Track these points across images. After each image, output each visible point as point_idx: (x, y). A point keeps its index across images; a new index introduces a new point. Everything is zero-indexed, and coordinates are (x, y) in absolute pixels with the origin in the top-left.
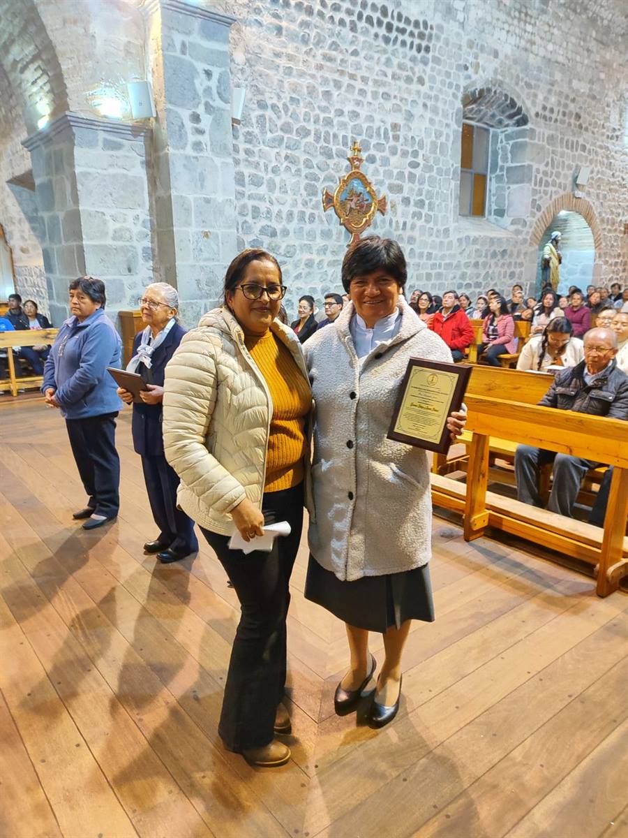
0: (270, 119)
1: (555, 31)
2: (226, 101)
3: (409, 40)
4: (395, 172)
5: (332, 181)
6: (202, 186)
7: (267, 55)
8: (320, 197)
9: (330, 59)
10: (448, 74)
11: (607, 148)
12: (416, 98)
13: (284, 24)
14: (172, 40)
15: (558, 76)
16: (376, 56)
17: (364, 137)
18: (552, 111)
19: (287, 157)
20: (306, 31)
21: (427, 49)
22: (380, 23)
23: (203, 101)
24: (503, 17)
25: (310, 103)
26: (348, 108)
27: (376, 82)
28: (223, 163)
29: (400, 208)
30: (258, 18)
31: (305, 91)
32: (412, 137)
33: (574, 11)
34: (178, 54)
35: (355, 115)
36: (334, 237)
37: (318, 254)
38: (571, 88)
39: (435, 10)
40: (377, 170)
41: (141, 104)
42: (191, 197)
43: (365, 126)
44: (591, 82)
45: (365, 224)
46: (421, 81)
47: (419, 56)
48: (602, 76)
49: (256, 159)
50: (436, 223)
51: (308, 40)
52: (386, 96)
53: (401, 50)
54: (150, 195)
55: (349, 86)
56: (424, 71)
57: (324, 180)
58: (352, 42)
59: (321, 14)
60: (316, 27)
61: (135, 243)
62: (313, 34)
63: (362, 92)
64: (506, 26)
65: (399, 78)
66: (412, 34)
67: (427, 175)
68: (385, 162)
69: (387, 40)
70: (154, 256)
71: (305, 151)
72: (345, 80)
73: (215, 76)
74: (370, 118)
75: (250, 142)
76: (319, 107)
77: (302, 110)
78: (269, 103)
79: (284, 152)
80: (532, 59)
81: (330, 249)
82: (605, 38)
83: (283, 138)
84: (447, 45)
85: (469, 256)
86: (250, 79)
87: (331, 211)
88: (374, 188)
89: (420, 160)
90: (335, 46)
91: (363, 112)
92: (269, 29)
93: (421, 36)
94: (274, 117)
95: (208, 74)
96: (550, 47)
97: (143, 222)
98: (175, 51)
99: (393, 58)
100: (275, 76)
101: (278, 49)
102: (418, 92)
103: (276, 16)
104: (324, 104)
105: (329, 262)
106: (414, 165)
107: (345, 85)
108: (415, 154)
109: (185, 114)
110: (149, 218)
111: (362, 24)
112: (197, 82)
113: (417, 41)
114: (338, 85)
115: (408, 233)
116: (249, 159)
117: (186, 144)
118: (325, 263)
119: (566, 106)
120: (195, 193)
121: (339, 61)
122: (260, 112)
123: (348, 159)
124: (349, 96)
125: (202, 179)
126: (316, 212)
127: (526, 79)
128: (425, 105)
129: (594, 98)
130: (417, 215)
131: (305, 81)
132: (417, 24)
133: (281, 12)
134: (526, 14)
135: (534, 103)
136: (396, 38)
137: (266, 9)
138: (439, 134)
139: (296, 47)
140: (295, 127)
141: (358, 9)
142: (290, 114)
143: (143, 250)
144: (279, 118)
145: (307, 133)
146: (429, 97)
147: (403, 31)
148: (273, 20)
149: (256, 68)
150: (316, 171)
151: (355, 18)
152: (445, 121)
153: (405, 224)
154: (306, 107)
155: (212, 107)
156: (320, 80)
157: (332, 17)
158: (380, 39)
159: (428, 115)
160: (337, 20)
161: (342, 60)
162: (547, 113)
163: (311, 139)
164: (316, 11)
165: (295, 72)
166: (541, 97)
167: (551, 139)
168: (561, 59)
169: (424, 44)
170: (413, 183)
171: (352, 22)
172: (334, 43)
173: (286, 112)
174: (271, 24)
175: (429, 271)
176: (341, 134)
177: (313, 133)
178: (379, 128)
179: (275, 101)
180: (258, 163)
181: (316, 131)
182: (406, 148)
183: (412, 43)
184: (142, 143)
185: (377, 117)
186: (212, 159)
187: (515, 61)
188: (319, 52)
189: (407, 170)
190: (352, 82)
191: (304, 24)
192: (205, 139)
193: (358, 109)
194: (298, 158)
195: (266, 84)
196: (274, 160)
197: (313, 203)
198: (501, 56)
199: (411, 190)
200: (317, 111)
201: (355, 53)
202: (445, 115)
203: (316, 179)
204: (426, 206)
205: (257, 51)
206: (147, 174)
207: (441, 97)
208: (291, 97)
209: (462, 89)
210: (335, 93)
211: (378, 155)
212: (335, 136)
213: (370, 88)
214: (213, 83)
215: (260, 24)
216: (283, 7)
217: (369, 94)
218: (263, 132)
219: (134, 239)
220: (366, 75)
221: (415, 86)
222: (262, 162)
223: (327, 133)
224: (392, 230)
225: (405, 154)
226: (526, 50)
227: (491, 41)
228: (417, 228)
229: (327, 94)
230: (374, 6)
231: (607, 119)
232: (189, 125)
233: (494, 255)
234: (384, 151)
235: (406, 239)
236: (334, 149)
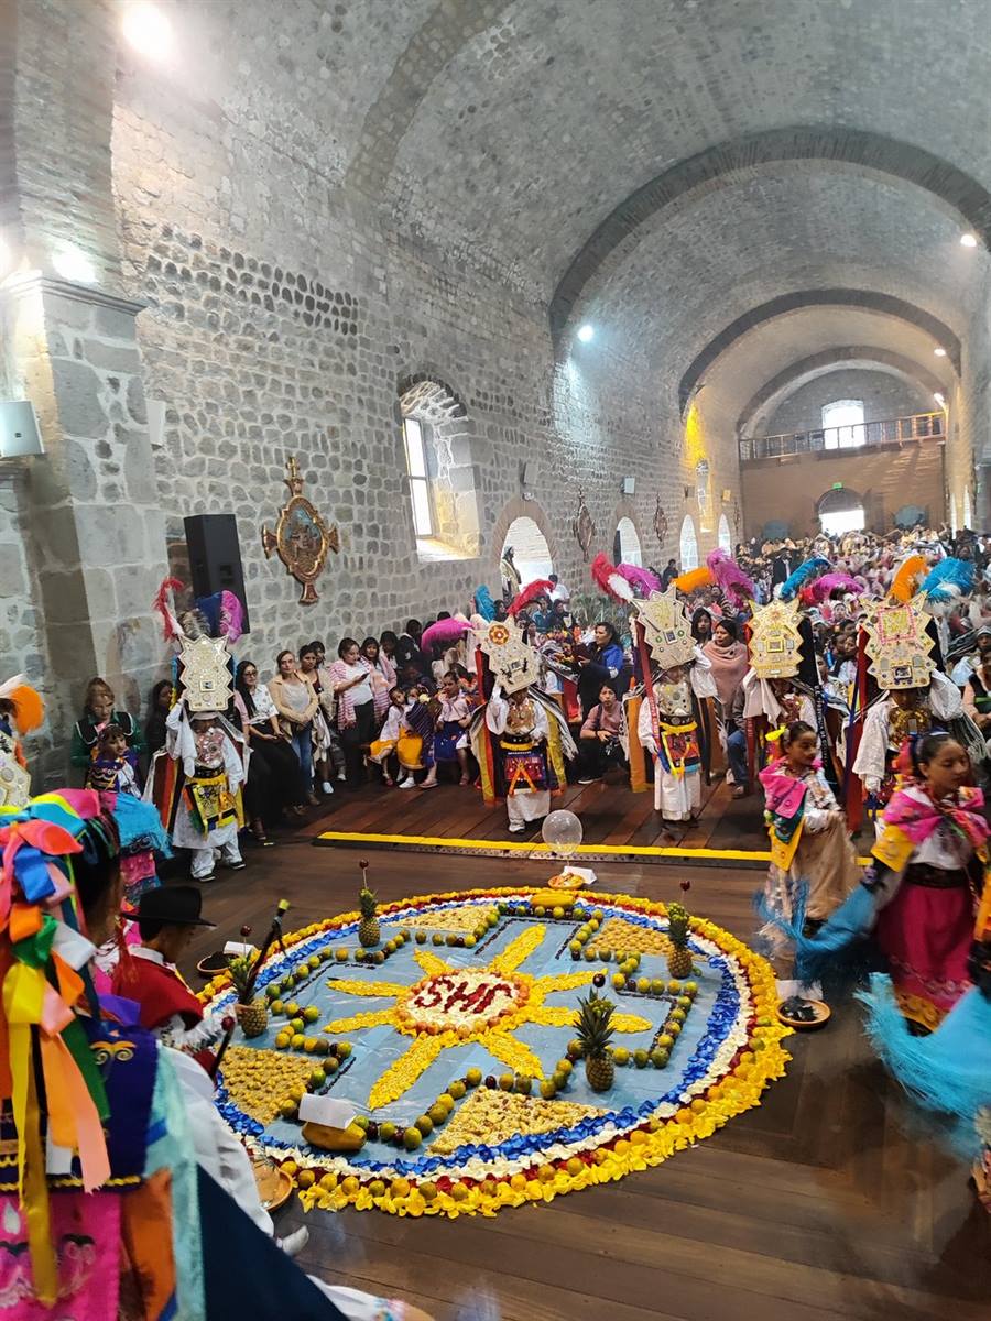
0: (185, 436)
1: (476, 302)
2: (142, 421)
3: (333, 318)
4: (341, 491)
5: (271, 514)
6: (124, 550)
7: (169, 346)
8: (258, 540)
9: (247, 348)
10: (379, 359)
11: (543, 436)
12: (349, 392)
13: (185, 302)
14: (62, 338)
15: (486, 355)
16: (298, 340)
17: (299, 449)
18: (486, 396)
19: (212, 488)
20: (214, 310)
21: (354, 329)
22: (299, 298)
23: (112, 423)
24: (425, 287)
25: (231, 409)
26: (277, 412)
27: (303, 374)
28: (148, 511)
29: (353, 540)
30: (152, 295)
31: (223, 393)
32: (353, 444)
33: (489, 277)
34: (71, 358)
35: (286, 420)
36: (283, 593)
37: (267, 621)
38: (499, 368)
39: (356, 279)
40: (320, 493)
41: (18, 435)
42: (110, 570)
43: (299, 434)
44: (517, 359)
45: (318, 570)
46: (352, 370)
47: (346, 337)
48: (526, 351)
49: (173, 495)
50: (394, 555)
51: (218, 322)
52: (317, 392)
53: (326, 331)
54: (31, 571)
55: (274, 381)
56: (353, 357)
57: (261, 514)
58: (270, 324)
59: (230, 289)
60: (226, 306)
61: (14, 653)
62: (222, 315)
63: (290, 389)
64: (429, 297)
65: (327, 368)
66: (335, 311)
67: (376, 491)
68: (328, 479)
69: (309, 319)
70: (44, 668)
71: (232, 477)
72: (269, 375)
73: (124, 385)
74: (303, 424)
75: (162, 472)
76: (242, 414)
77: (222, 419)
78: (181, 413)
79: (208, 481)
80: (460, 337)
81: (279, 611)
82: (521, 309)
83: (203, 463)
84: (374, 322)
85: (434, 592)
86: (152, 381)
87: (275, 557)
88: (321, 516)
89: (365, 472)
90: (249, 329)
91: (294, 416)
92: (167, 309)
93: (346, 313)
94: (189, 432)
95: (114, 383)
96: (474, 321)
97: (24, 615)
98: (67, 354)
99: (317, 341)
100: (184, 375)
101: (184, 338)
102: (351, 384)
103: (175, 292)
104: (247, 408)
105: (281, 630)
106: (360, 480)
107: (269, 381)
108: (359, 465)
109: (89, 445)
110: (31, 607)
111: (278, 300)
112: (100, 396)
113: (342, 320)
114: (261, 382)
115: (367, 572)
116: (165, 497)
117: (95, 490)
118: (277, 633)
119: (498, 389)
120: (116, 563)
121: (257, 350)
122: (171, 428)
123: (286, 482)
124: (276, 396)
125: (122, 538)
126: (256, 561)
127: (457, 360)
128: (360, 401)
129: (522, 378)
130: (372, 547)
131: (222, 380)
132: (339, 299)
133: (181, 287)
134: (446, 283)
135: (467, 388)
136: (319, 316)
137: (162, 282)
138: (380, 437)
139: (204, 334)
140: (218, 443)
141: (272, 281)
142: (208, 426)
143: (27, 662)
144: (196, 433)
145: (233, 451)
146: (363, 390)
147: (325, 307)
148: (173, 298)
149: (158, 365)
150: (249, 502)
151: (270, 293)
152: (385, 420)
153: (361, 559)
154: (226, 416)
155: (124, 431)
156: (238, 377)
157: (243, 292)
158: (301, 318)
159: (365, 413)
160: (249, 295)
161: (260, 348)
162: (481, 399)
163: (238, 458)
164: (223, 284)
165: (207, 368)
166: (473, 381)
167: (491, 429)
168: (486, 334)
169: (349, 322)
170: (362, 504)
171: (267, 297)
172: (248, 325)
173: (203, 424)
174: (170, 303)
175: (396, 620)
176: (273, 447)
177: (239, 450)
178: (315, 436)
179: (187, 410)
180: (176, 501)
181: (243, 446)
182: (348, 459)
183: (337, 321)
184: (11, 491)
185: (311, 421)
186: (133, 509)
187: (444, 340)
188: (232, 339)
189: (354, 487)
190: (276, 377)
191: (211, 302)
192: (119, 479)
193: (286, 412)
194: (225, 486)
195: (174, 388)
196: (196, 495)
197: (252, 548)
198: (429, 334)
199: (361, 513)
200: (241, 420)
201: (274, 338)
202: (384, 412)
203: (252, 515)
204: (381, 533)
205: (157, 341)
206: (23, 537)
207: (376, 388)
208: (207, 404)
209: (396, 378)
210: (259, 393)
211: (319, 472)
212: (266, 451)
213: (297, 385)
214: (122, 397)
215: (156, 303)
216: (182, 279)
217: (298, 391)
218: (178, 456)
219: (13, 644)
220: (291, 365)
221: (346, 377)
222: (181, 498)
223: (256, 448)
224: (349, 571)
225: (348, 467)
226: (452, 325)
227: (416, 316)
228: (376, 564)
229: (250, 394)
230: (289, 275)
231: (537, 401)
232: (96, 461)
233: (459, 585)
234: (324, 466)
235: (365, 581)
236: (268, 468)
